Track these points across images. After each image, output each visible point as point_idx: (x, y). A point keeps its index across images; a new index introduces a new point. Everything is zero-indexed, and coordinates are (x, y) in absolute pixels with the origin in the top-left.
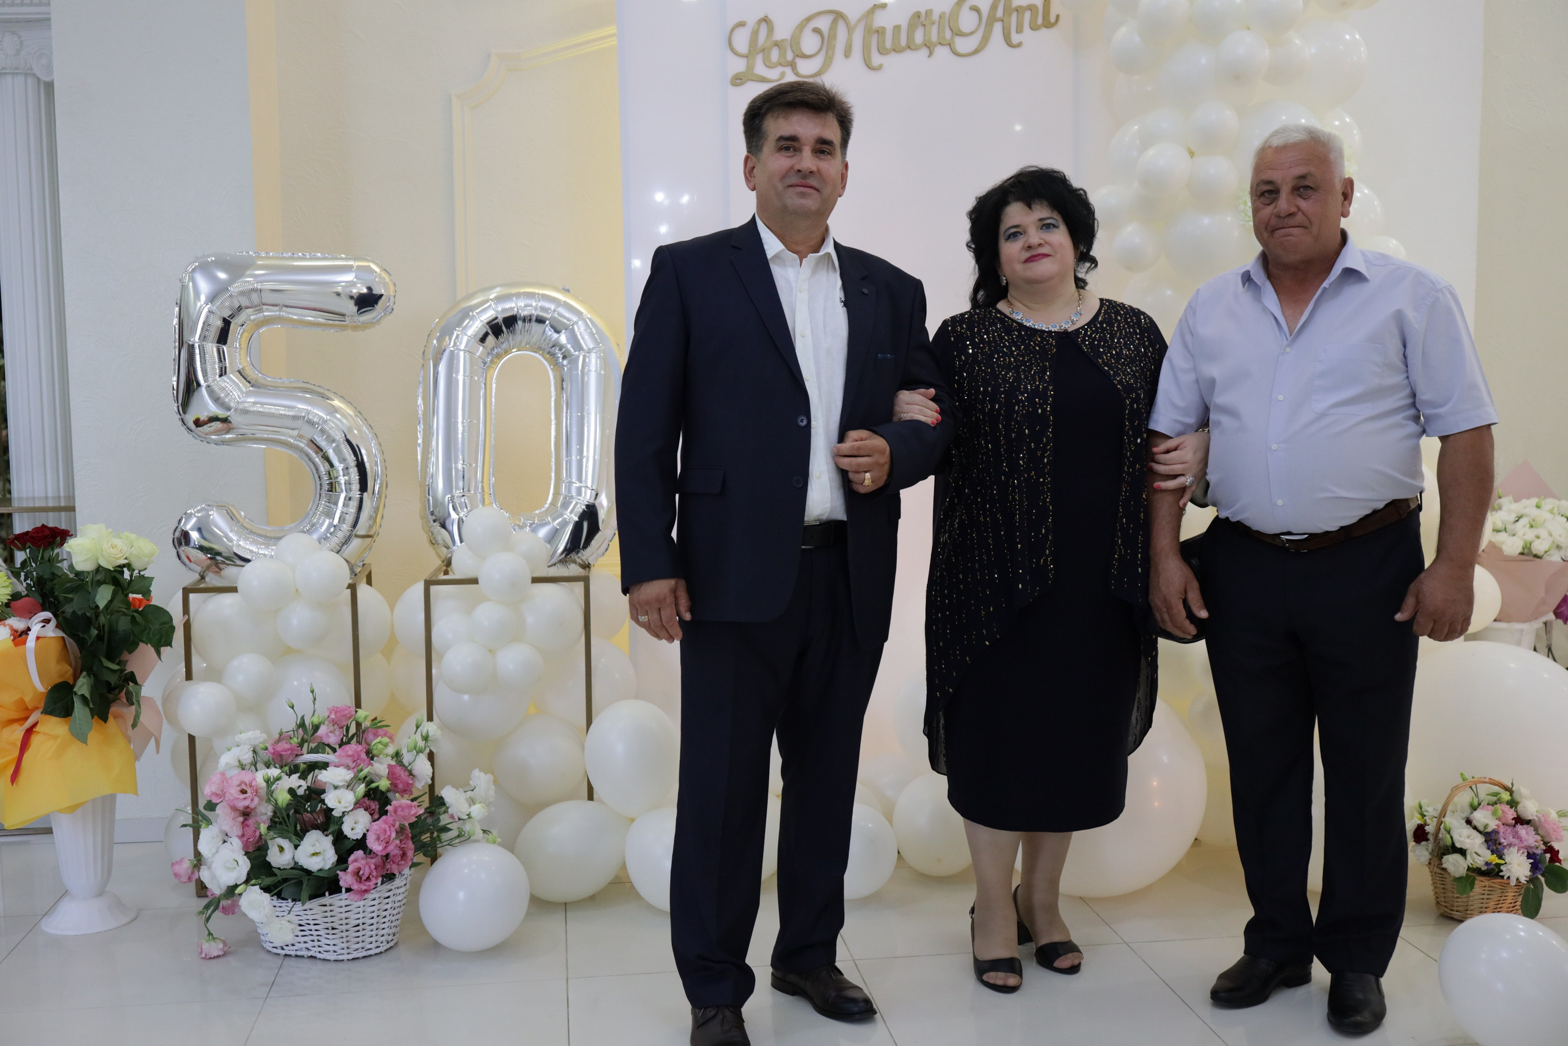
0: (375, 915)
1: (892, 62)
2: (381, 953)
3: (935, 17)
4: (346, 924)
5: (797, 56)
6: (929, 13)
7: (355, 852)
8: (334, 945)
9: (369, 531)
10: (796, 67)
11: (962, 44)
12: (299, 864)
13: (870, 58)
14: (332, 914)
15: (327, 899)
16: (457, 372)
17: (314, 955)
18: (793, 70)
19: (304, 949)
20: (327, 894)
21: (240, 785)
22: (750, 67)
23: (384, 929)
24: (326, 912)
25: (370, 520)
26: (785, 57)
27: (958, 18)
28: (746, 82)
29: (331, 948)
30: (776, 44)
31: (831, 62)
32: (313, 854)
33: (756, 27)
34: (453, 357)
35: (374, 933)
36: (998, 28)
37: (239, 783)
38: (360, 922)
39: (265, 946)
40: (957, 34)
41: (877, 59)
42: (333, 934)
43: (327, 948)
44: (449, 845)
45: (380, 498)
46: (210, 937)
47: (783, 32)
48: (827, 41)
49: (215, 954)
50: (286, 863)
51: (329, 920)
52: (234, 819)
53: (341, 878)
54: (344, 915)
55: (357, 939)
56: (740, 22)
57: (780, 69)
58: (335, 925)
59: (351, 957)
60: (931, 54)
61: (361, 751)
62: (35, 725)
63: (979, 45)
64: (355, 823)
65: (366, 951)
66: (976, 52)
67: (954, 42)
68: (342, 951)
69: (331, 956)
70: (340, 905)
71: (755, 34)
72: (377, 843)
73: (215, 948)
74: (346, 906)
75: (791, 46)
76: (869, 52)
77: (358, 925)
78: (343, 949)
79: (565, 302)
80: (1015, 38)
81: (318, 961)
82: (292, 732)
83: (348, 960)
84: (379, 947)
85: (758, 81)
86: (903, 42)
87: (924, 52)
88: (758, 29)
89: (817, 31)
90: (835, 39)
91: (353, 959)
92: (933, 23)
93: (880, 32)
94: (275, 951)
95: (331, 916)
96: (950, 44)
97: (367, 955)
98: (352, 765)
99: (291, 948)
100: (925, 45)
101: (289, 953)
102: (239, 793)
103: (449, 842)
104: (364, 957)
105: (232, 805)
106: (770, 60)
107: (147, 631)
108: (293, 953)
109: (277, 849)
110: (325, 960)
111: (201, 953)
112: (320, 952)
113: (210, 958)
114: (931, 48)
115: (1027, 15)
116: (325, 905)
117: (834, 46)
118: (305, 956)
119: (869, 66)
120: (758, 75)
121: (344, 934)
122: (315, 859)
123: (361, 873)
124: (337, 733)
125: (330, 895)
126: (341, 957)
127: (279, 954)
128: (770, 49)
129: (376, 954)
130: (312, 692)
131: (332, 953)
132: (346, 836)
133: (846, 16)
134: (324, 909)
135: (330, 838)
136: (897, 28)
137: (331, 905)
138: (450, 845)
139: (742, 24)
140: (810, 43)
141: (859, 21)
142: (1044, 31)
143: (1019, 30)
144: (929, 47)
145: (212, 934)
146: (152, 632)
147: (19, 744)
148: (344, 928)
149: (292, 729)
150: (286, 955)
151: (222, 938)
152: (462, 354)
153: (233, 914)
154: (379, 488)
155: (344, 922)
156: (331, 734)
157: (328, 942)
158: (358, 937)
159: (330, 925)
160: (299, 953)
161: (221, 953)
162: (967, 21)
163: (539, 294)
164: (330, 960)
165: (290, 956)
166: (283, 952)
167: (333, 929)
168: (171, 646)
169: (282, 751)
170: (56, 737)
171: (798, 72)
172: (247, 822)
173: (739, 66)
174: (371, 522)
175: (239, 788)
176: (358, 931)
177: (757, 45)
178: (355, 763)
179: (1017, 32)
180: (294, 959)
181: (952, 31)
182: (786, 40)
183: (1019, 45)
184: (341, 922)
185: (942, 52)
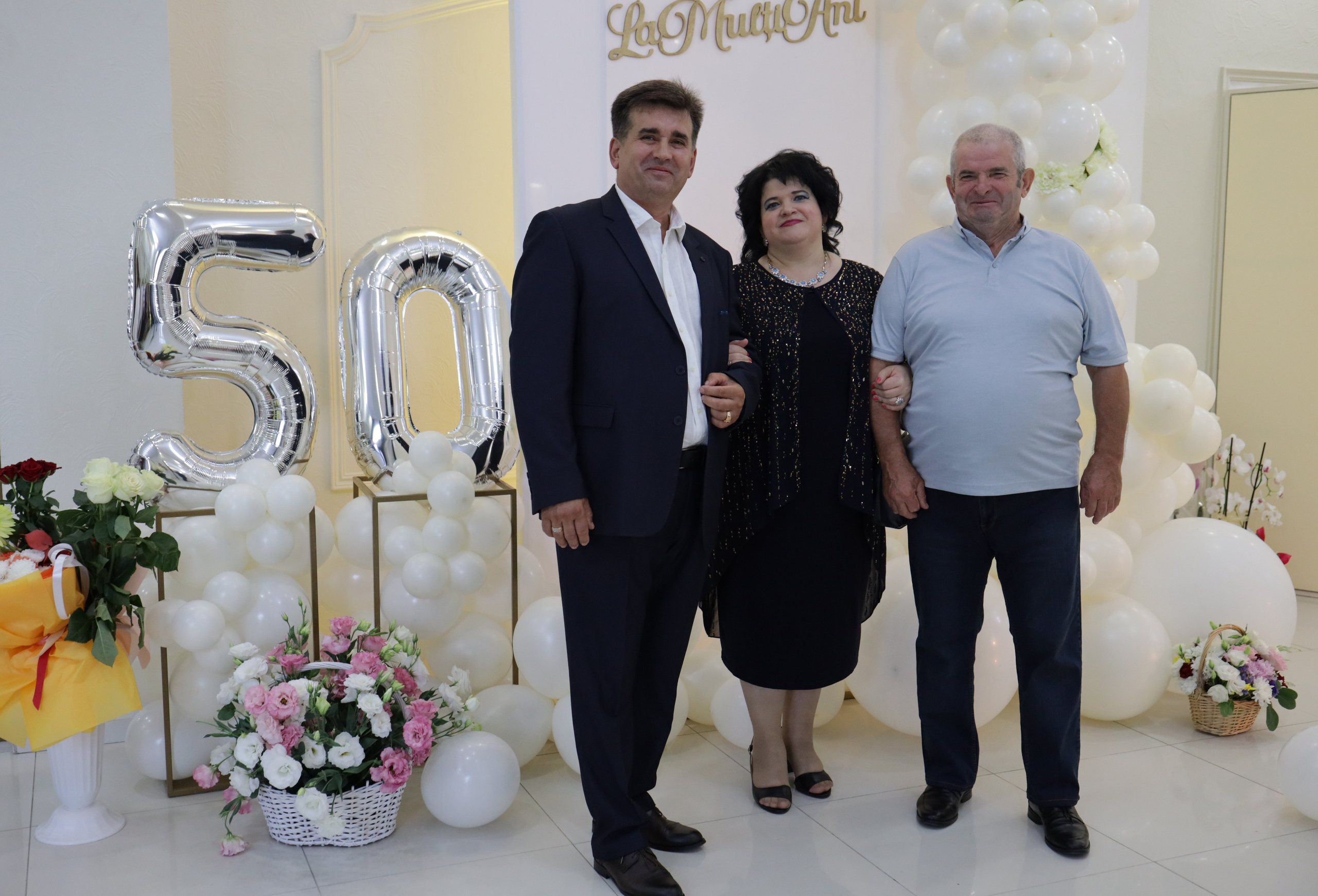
0: (388, 803)
1: (737, 44)
2: (389, 835)
3: (772, 8)
4: (366, 814)
5: (663, 36)
6: (766, 5)
7: (385, 749)
8: (353, 833)
9: (304, 456)
10: (662, 47)
11: (794, 33)
12: (332, 764)
13: (721, 41)
14: (355, 805)
15: (353, 793)
16: (375, 309)
17: (332, 843)
18: (659, 49)
19: (322, 839)
20: (353, 788)
21: (279, 697)
22: (624, 44)
23: (392, 815)
24: (350, 804)
25: (307, 445)
26: (653, 37)
27: (789, 10)
28: (621, 57)
29: (350, 836)
30: (648, 26)
31: (690, 43)
32: (343, 754)
33: (630, 10)
34: (370, 296)
35: (385, 819)
36: (819, 19)
37: (279, 694)
38: (376, 810)
39: (278, 839)
40: (788, 24)
41: (726, 42)
42: (353, 823)
43: (346, 836)
44: (446, 735)
45: (315, 424)
46: (230, 835)
47: (651, 16)
48: (686, 24)
49: (238, 850)
50: (320, 764)
51: (351, 811)
52: (277, 727)
53: (372, 773)
54: (365, 806)
55: (373, 826)
56: (618, 5)
57: (649, 47)
58: (355, 815)
59: (366, 842)
60: (768, 39)
61: (376, 658)
62: (52, 649)
63: (805, 34)
64: (382, 723)
65: (378, 835)
66: (803, 39)
67: (786, 30)
68: (360, 838)
69: (349, 843)
70: (363, 797)
71: (628, 15)
72: (414, 740)
73: (235, 845)
74: (368, 797)
75: (658, 28)
76: (721, 35)
77: (375, 814)
78: (360, 836)
79: (463, 245)
80: (833, 29)
81: (336, 849)
82: (285, 643)
83: (364, 845)
84: (388, 831)
85: (631, 57)
86: (747, 28)
87: (763, 37)
88: (632, 12)
89: (679, 15)
90: (694, 24)
91: (369, 844)
92: (770, 13)
93: (729, 19)
94: (291, 842)
95: (354, 808)
96: (783, 32)
97: (379, 839)
98: (369, 671)
99: (308, 839)
100: (764, 32)
101: (306, 843)
102: (281, 704)
103: (447, 732)
104: (377, 841)
105: (275, 715)
106: (641, 39)
107: (158, 557)
108: (310, 843)
109: (310, 752)
110: (342, 847)
111: (223, 851)
112: (337, 840)
113: (234, 855)
114: (768, 35)
115: (842, 10)
116: (350, 799)
117: (693, 29)
118: (322, 845)
119: (719, 47)
120: (631, 51)
121: (363, 823)
122: (345, 758)
123: (395, 767)
124: (341, 641)
125: (355, 789)
126: (358, 843)
127: (295, 845)
128: (642, 29)
129: (386, 837)
130: (301, 605)
131: (350, 840)
132: (374, 735)
133: (703, 4)
134: (349, 801)
135: (357, 738)
136: (742, 17)
137: (355, 798)
138: (448, 735)
139: (619, 7)
140: (673, 26)
141: (712, 9)
142: (854, 23)
143: (835, 23)
144: (767, 34)
145: (231, 834)
146: (162, 558)
147: (35, 670)
148: (364, 817)
149: (285, 640)
150: (303, 846)
151: (240, 835)
152: (377, 291)
153: (248, 812)
154: (314, 414)
155: (364, 812)
156: (335, 644)
157: (347, 831)
158: (373, 824)
159: (352, 816)
160: (317, 843)
161: (243, 849)
162: (796, 13)
163: (441, 239)
164: (347, 847)
165: (307, 846)
166: (301, 843)
167: (354, 819)
168: (177, 570)
169: (294, 661)
170: (77, 662)
171: (664, 51)
172: (286, 730)
173: (615, 43)
174: (307, 447)
175: (281, 699)
176: (374, 819)
177: (631, 25)
178: (371, 669)
179: (834, 24)
180: (310, 849)
181: (785, 21)
182: (654, 22)
183: (836, 35)
184: (362, 812)
185: (776, 38)
